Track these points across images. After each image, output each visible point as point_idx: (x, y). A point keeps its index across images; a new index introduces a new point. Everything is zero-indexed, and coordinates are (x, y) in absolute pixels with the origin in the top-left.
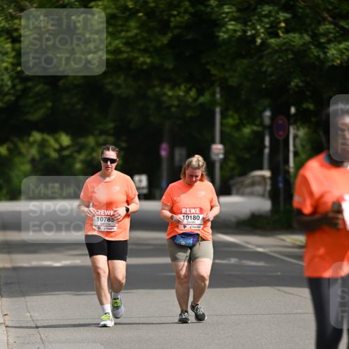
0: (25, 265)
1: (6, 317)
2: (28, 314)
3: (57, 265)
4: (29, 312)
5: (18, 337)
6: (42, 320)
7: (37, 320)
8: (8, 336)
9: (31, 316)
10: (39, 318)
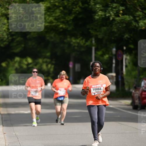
0: (13, 113)
1: (5, 135)
2: (14, 133)
3: (26, 112)
4: (14, 132)
5: (10, 143)
6: (20, 136)
7: (18, 136)
8: (6, 142)
9: (15, 134)
10: (19, 135)
